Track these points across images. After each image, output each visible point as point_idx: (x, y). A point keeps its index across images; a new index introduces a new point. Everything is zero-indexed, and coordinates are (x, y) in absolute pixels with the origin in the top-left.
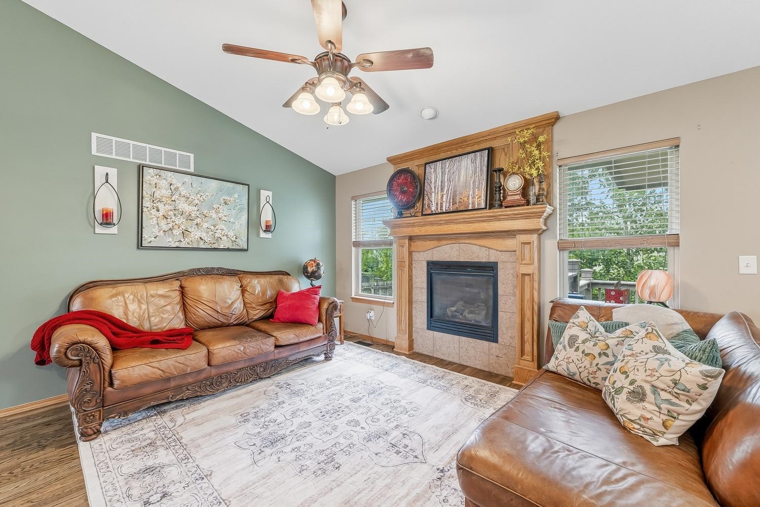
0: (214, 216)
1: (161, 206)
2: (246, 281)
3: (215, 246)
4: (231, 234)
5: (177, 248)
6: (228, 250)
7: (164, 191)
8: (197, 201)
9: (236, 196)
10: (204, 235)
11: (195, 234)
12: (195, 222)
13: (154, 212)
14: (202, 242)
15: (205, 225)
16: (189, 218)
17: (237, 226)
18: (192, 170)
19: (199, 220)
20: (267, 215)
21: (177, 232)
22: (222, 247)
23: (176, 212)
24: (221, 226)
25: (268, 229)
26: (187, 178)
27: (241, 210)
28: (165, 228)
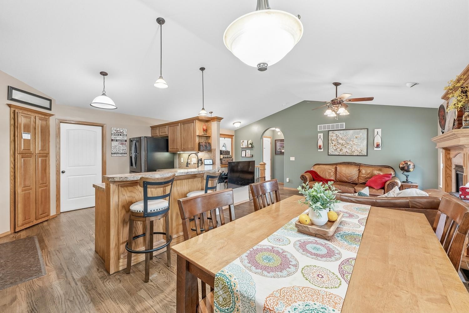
0: (352, 143)
1: (333, 142)
2: (361, 168)
3: (352, 154)
4: (359, 149)
5: (339, 155)
6: (358, 155)
7: (334, 137)
8: (345, 139)
9: (361, 134)
10: (348, 151)
11: (345, 150)
12: (344, 146)
13: (332, 144)
14: (347, 153)
15: (348, 147)
16: (342, 145)
17: (361, 146)
18: (344, 128)
19: (346, 145)
20: (378, 140)
21: (338, 150)
22: (355, 154)
23: (338, 143)
24: (354, 147)
25: (378, 146)
26: (342, 132)
27: (363, 139)
28: (335, 149)
